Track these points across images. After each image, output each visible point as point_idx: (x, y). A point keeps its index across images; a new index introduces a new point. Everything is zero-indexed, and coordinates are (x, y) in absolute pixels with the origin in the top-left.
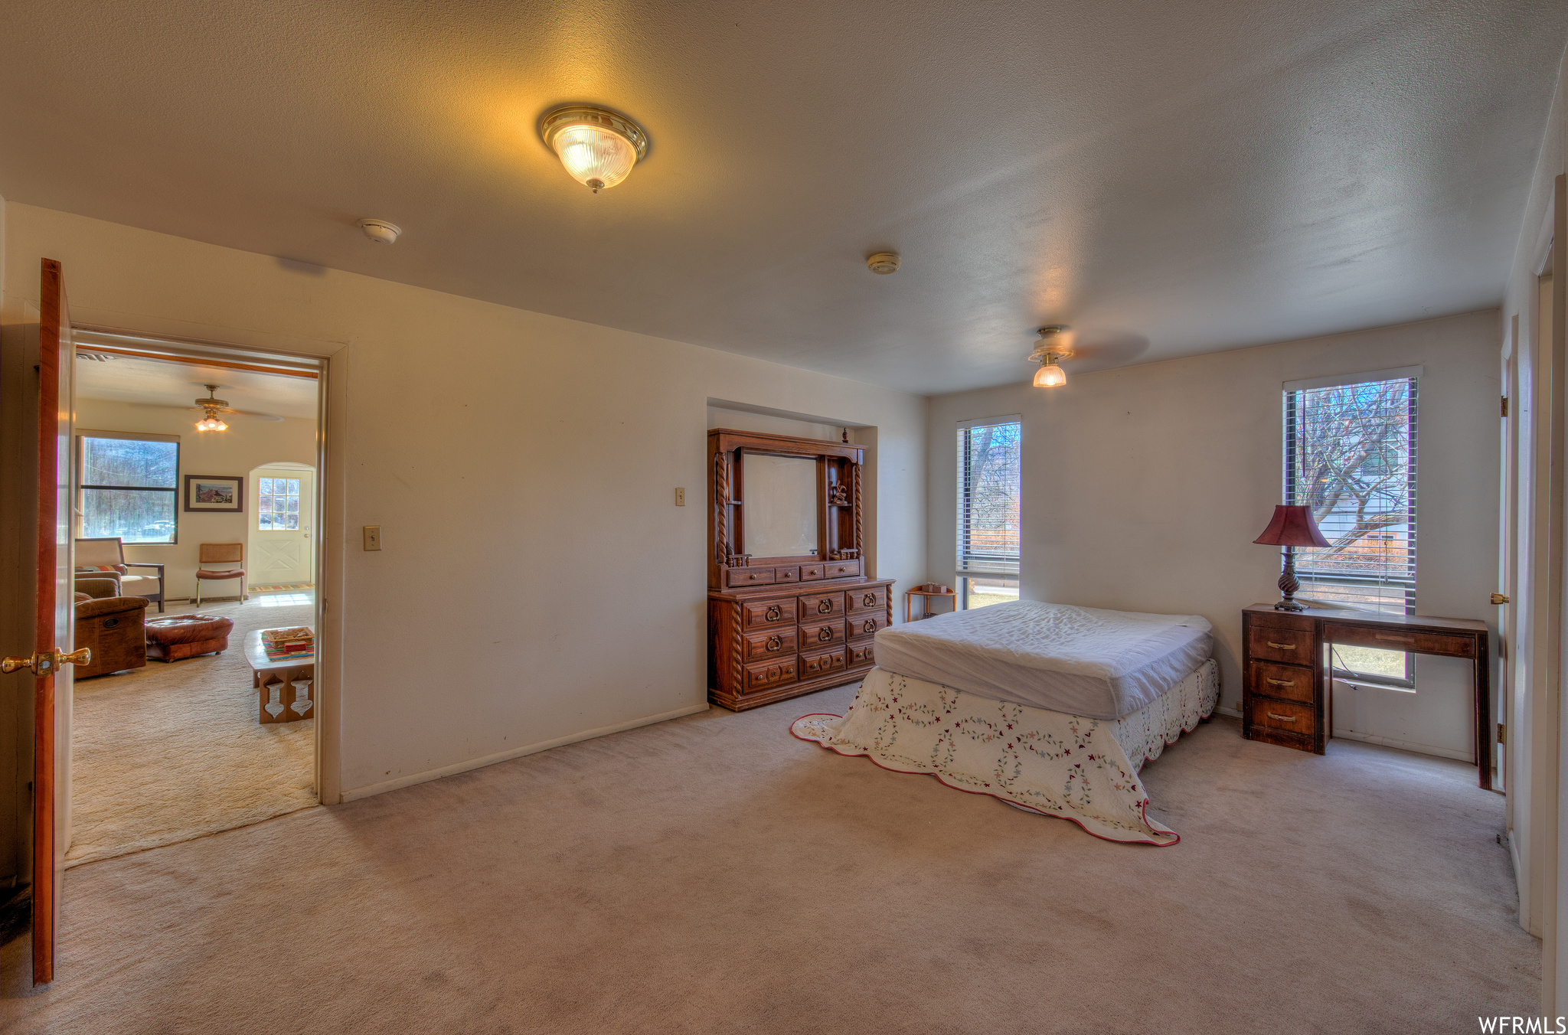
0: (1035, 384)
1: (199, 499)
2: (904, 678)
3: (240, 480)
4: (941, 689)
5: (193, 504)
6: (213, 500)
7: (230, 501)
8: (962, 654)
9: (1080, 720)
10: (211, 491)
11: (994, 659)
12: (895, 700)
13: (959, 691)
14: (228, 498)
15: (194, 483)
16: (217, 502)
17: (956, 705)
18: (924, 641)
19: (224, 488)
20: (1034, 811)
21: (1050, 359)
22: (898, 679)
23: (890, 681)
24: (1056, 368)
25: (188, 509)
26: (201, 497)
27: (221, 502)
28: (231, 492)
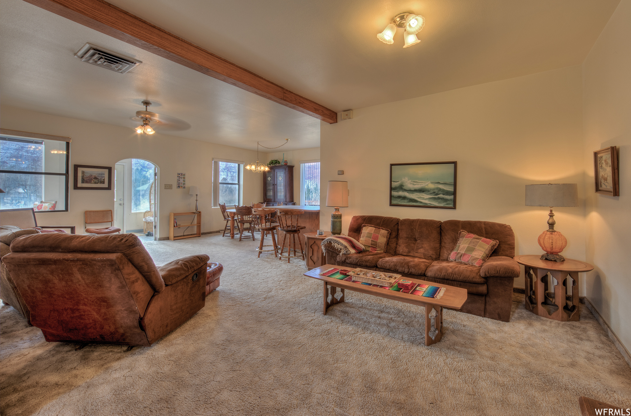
1: (83, 181)
3: (110, 169)
5: (80, 185)
6: (92, 182)
7: (103, 182)
10: (92, 175)
14: (102, 180)
15: (80, 170)
16: (95, 183)
19: (100, 174)
25: (76, 187)
26: (85, 179)
27: (98, 183)
28: (104, 177)
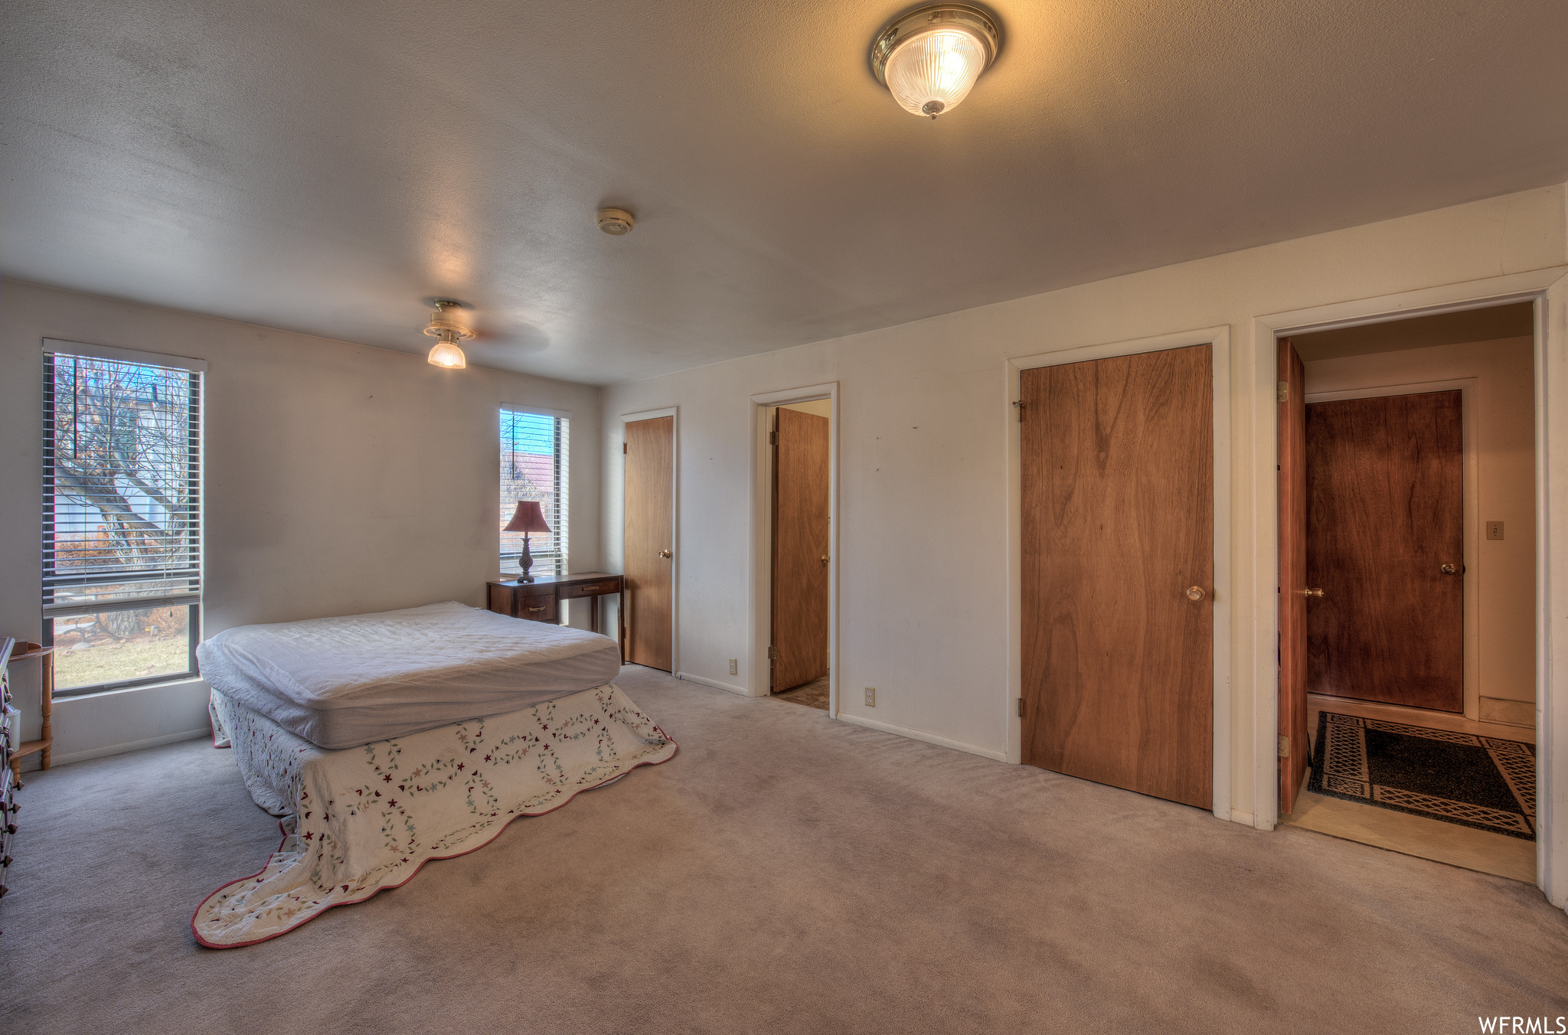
0: (430, 360)
2: (393, 742)
4: (456, 728)
8: (488, 673)
9: (601, 689)
11: (526, 665)
12: (388, 778)
13: (480, 719)
17: (482, 737)
18: (430, 677)
20: (620, 777)
21: (450, 336)
22: (381, 750)
23: (369, 757)
24: (454, 348)
